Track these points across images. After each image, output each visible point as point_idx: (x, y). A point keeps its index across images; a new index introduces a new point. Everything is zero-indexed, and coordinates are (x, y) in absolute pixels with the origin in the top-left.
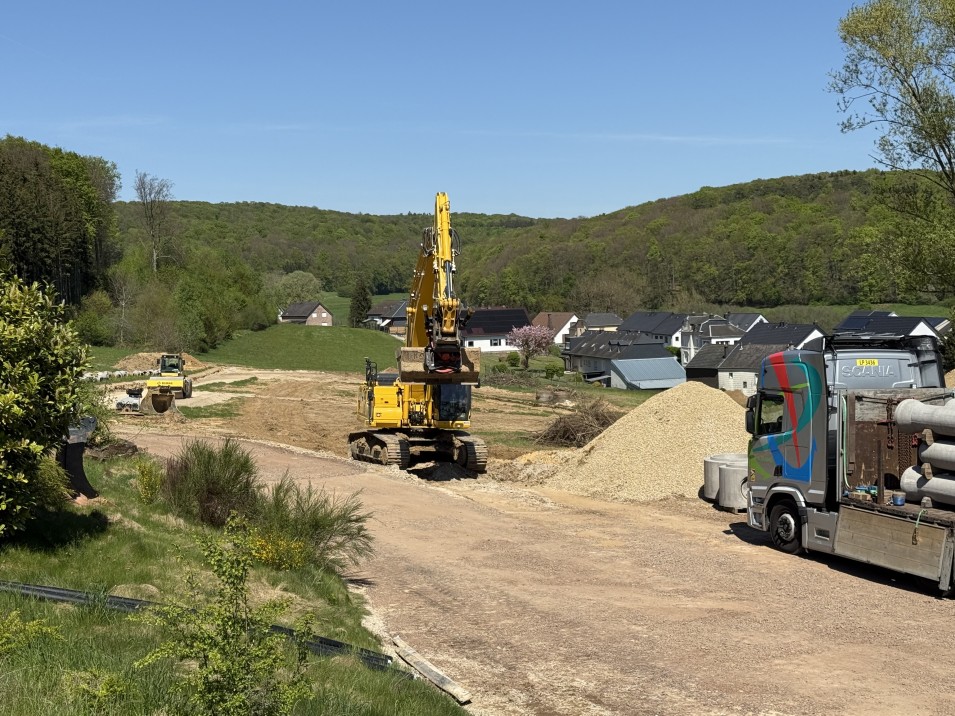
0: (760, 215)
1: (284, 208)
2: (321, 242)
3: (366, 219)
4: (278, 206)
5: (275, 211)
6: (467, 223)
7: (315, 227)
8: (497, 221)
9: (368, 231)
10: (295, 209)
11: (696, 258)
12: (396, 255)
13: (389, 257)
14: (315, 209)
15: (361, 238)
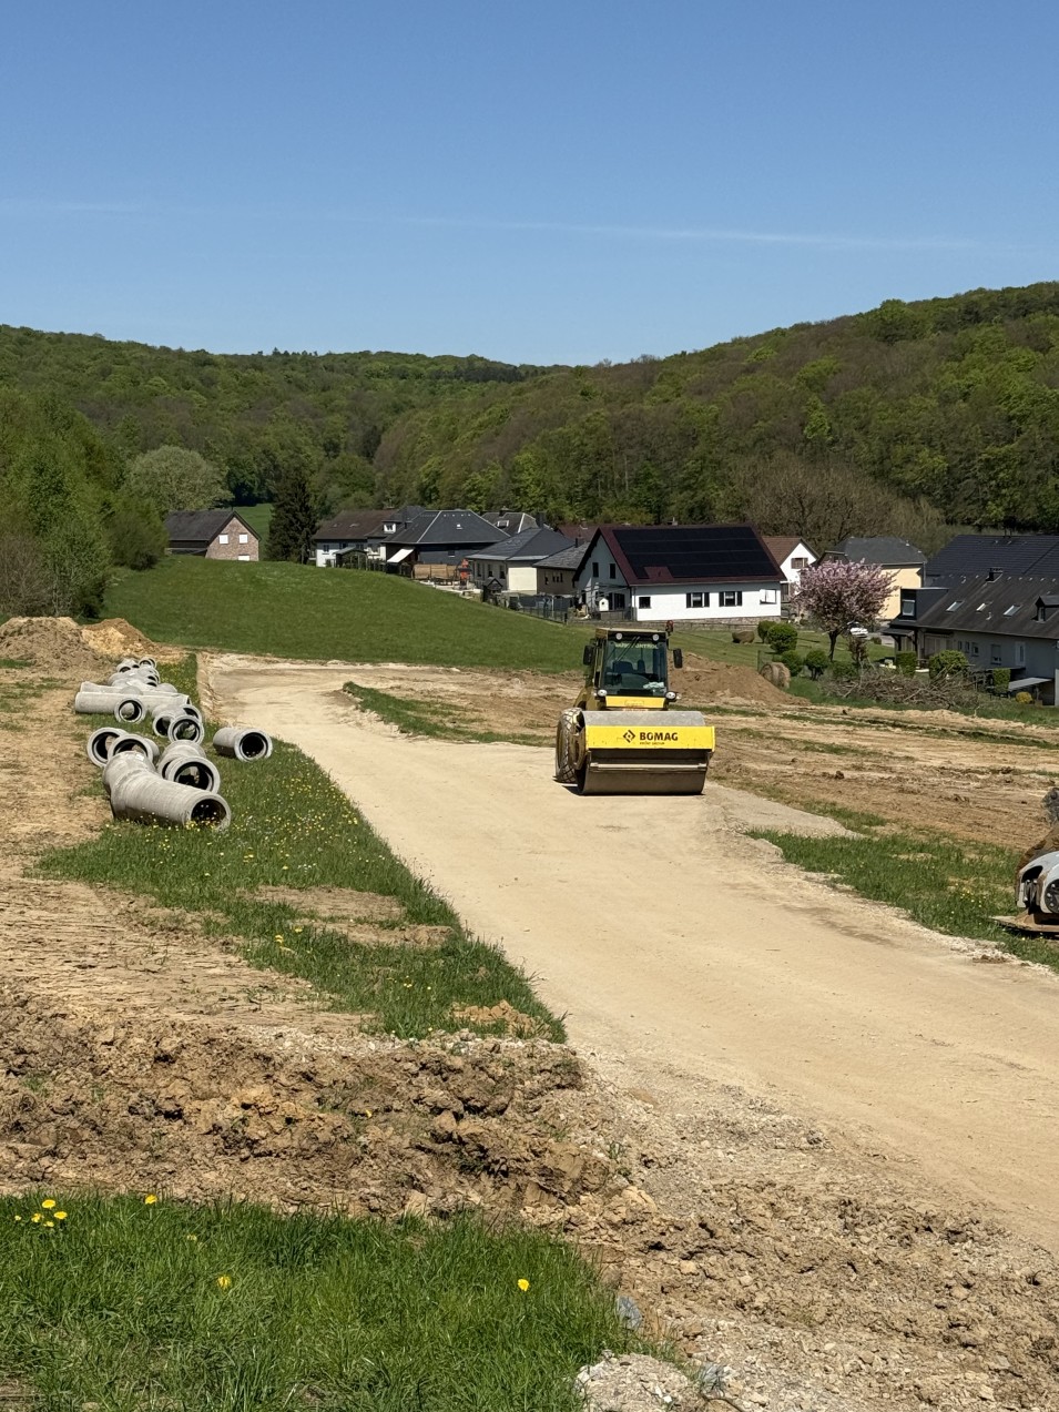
0: (1025, 354)
1: (39, 336)
2: (122, 403)
3: (202, 360)
4: (27, 332)
5: (21, 342)
6: (391, 373)
7: (105, 373)
8: (449, 368)
9: (211, 382)
10: (59, 338)
11: (900, 437)
12: (270, 428)
13: (257, 433)
14: (97, 341)
15: (196, 396)
